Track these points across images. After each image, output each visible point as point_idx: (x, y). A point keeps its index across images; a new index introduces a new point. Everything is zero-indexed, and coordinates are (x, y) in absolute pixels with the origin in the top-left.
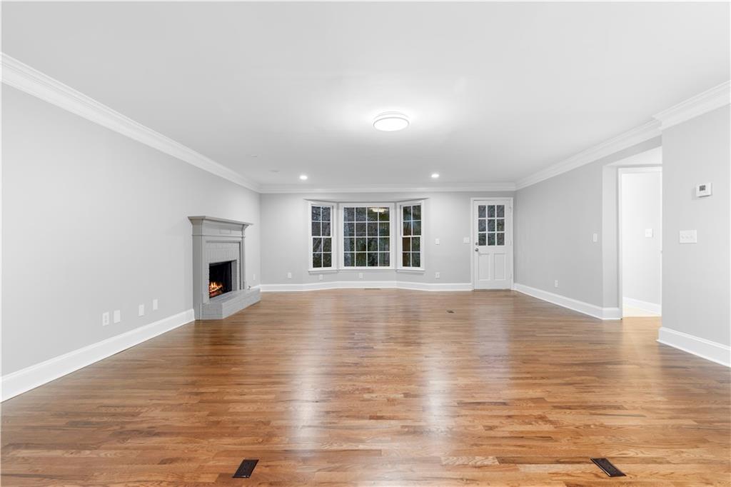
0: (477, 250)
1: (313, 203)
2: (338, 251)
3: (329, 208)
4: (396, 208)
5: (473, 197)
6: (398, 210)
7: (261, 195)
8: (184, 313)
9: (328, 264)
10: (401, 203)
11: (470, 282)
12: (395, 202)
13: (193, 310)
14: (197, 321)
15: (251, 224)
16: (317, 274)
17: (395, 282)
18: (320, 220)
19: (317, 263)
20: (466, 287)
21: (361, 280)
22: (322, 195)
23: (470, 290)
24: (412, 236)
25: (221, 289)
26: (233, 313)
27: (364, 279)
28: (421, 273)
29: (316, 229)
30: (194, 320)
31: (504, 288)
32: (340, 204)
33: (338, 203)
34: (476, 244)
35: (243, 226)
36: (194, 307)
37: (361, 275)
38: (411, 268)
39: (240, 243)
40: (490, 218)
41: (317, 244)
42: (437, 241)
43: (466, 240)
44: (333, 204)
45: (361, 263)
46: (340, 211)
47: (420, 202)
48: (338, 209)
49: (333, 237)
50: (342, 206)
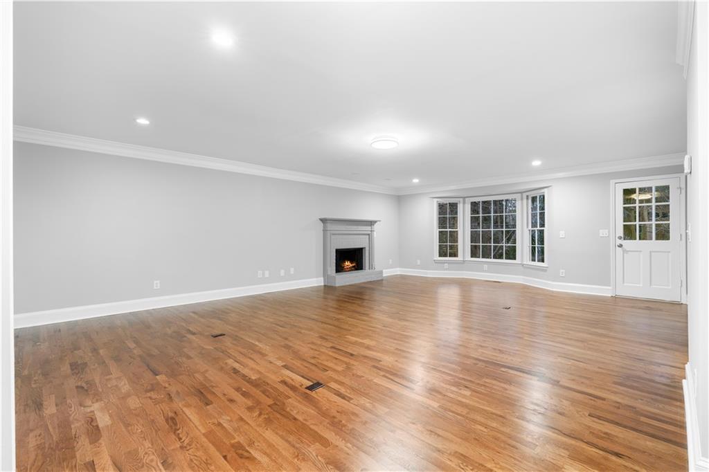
0: (621, 246)
1: (438, 200)
2: (464, 242)
3: (457, 204)
4: (522, 199)
5: (612, 179)
6: (525, 201)
7: (399, 196)
8: (315, 279)
9: (454, 254)
10: (527, 194)
11: (610, 286)
12: (521, 193)
13: (322, 278)
14: (325, 286)
15: (380, 221)
16: (444, 262)
17: (521, 277)
18: (447, 213)
19: (442, 253)
20: (605, 291)
21: (485, 271)
22: (447, 191)
23: (610, 295)
24: (538, 228)
25: (353, 267)
26: (348, 284)
27: (489, 271)
28: (544, 270)
29: (442, 222)
30: (323, 284)
31: (668, 299)
32: (467, 199)
33: (464, 198)
34: (620, 238)
35: (371, 223)
36: (324, 276)
37: (486, 266)
38: (537, 263)
39: (369, 235)
40: (640, 205)
41: (442, 236)
42: (562, 234)
43: (603, 233)
44: (458, 199)
45: (486, 255)
46: (466, 205)
47: (543, 191)
48: (464, 203)
49: (460, 229)
50: (469, 201)
